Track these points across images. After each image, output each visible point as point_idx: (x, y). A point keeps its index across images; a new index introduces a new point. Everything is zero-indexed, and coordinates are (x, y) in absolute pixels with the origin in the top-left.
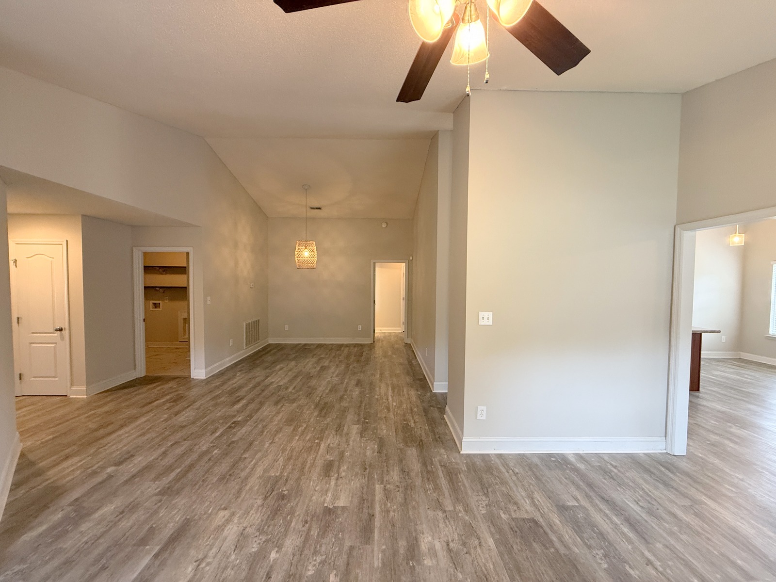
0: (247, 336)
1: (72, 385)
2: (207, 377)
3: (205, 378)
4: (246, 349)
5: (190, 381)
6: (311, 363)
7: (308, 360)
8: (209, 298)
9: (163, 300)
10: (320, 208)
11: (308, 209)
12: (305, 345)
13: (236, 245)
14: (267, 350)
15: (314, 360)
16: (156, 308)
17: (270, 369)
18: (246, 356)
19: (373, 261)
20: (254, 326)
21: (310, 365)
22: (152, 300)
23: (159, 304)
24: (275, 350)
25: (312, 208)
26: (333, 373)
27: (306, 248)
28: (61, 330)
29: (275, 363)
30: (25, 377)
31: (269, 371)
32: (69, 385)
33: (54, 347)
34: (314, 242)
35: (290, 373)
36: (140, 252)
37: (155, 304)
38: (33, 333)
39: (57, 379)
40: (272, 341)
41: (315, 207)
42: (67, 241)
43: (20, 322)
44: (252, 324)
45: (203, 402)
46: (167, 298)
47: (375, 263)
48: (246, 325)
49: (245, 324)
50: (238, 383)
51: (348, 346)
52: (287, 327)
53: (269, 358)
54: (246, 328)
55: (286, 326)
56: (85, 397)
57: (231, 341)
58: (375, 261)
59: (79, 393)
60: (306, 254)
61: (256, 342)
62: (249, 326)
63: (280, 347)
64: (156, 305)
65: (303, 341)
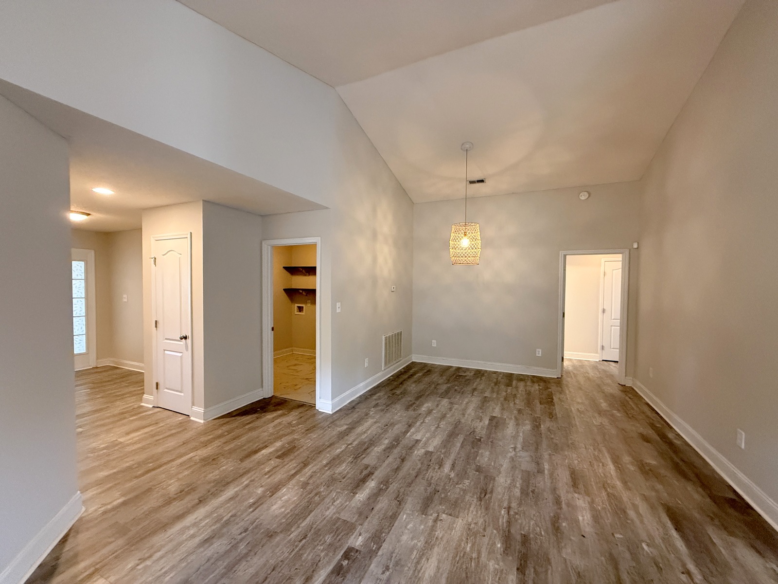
0: (386, 353)
1: (193, 404)
2: (334, 411)
3: (331, 413)
4: (384, 370)
5: (314, 415)
6: (472, 407)
7: (466, 400)
8: (338, 305)
9: (306, 303)
10: (482, 181)
11: (468, 182)
12: (459, 369)
13: (375, 236)
14: (409, 373)
15: (475, 401)
16: (300, 311)
17: (414, 410)
18: (385, 379)
19: (562, 253)
20: (395, 340)
21: (470, 411)
22: (297, 303)
23: (303, 307)
24: (420, 374)
25: (472, 182)
26: (515, 437)
27: (465, 235)
28: (185, 338)
29: (420, 396)
30: (160, 386)
31: (412, 413)
32: (190, 404)
33: (181, 357)
34: (478, 225)
35: (443, 424)
36: (269, 247)
37: (299, 307)
38: (166, 339)
39: (182, 394)
40: (417, 358)
41: (476, 179)
42: (191, 233)
43: (158, 326)
44: (392, 337)
45: (315, 469)
46: (310, 301)
47: (565, 256)
48: (386, 340)
49: (384, 337)
50: (369, 432)
51: (521, 378)
52: (434, 343)
53: (412, 387)
54: (386, 344)
55: (433, 341)
56: (202, 421)
57: (366, 360)
58: (565, 252)
59: (198, 415)
60: (465, 242)
61: (397, 361)
62: (388, 340)
63: (427, 370)
64: (300, 309)
65: (455, 363)
